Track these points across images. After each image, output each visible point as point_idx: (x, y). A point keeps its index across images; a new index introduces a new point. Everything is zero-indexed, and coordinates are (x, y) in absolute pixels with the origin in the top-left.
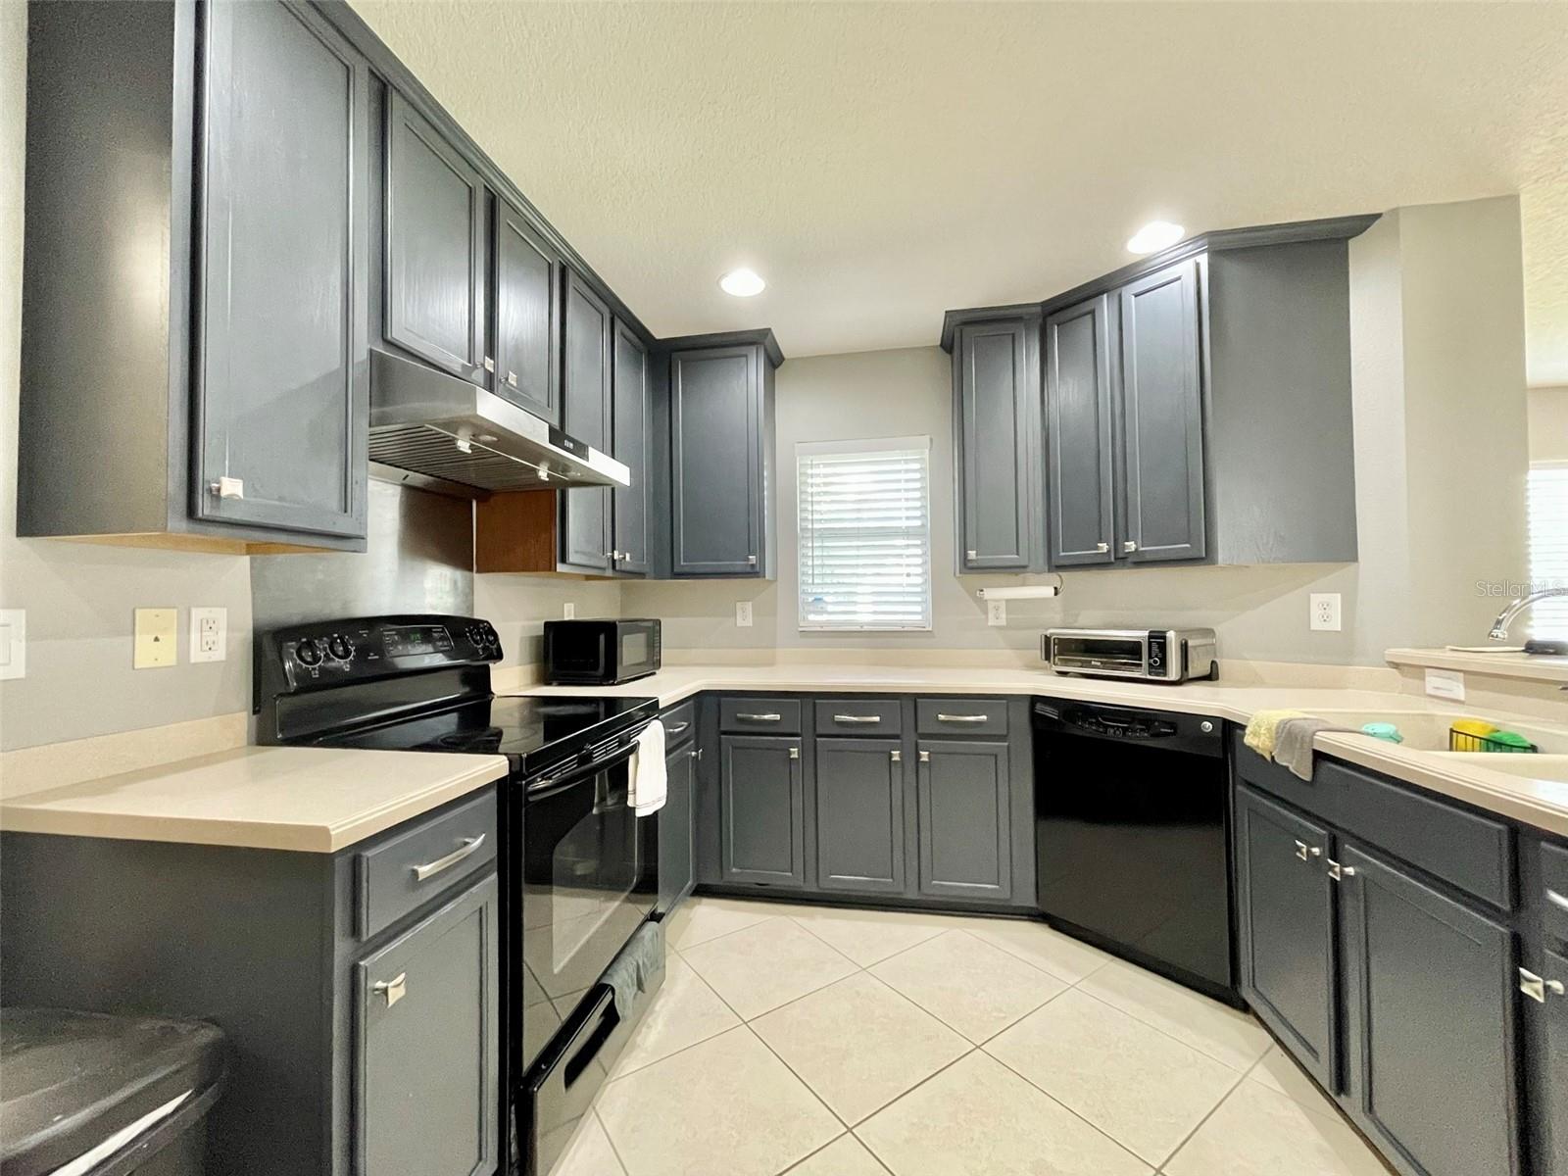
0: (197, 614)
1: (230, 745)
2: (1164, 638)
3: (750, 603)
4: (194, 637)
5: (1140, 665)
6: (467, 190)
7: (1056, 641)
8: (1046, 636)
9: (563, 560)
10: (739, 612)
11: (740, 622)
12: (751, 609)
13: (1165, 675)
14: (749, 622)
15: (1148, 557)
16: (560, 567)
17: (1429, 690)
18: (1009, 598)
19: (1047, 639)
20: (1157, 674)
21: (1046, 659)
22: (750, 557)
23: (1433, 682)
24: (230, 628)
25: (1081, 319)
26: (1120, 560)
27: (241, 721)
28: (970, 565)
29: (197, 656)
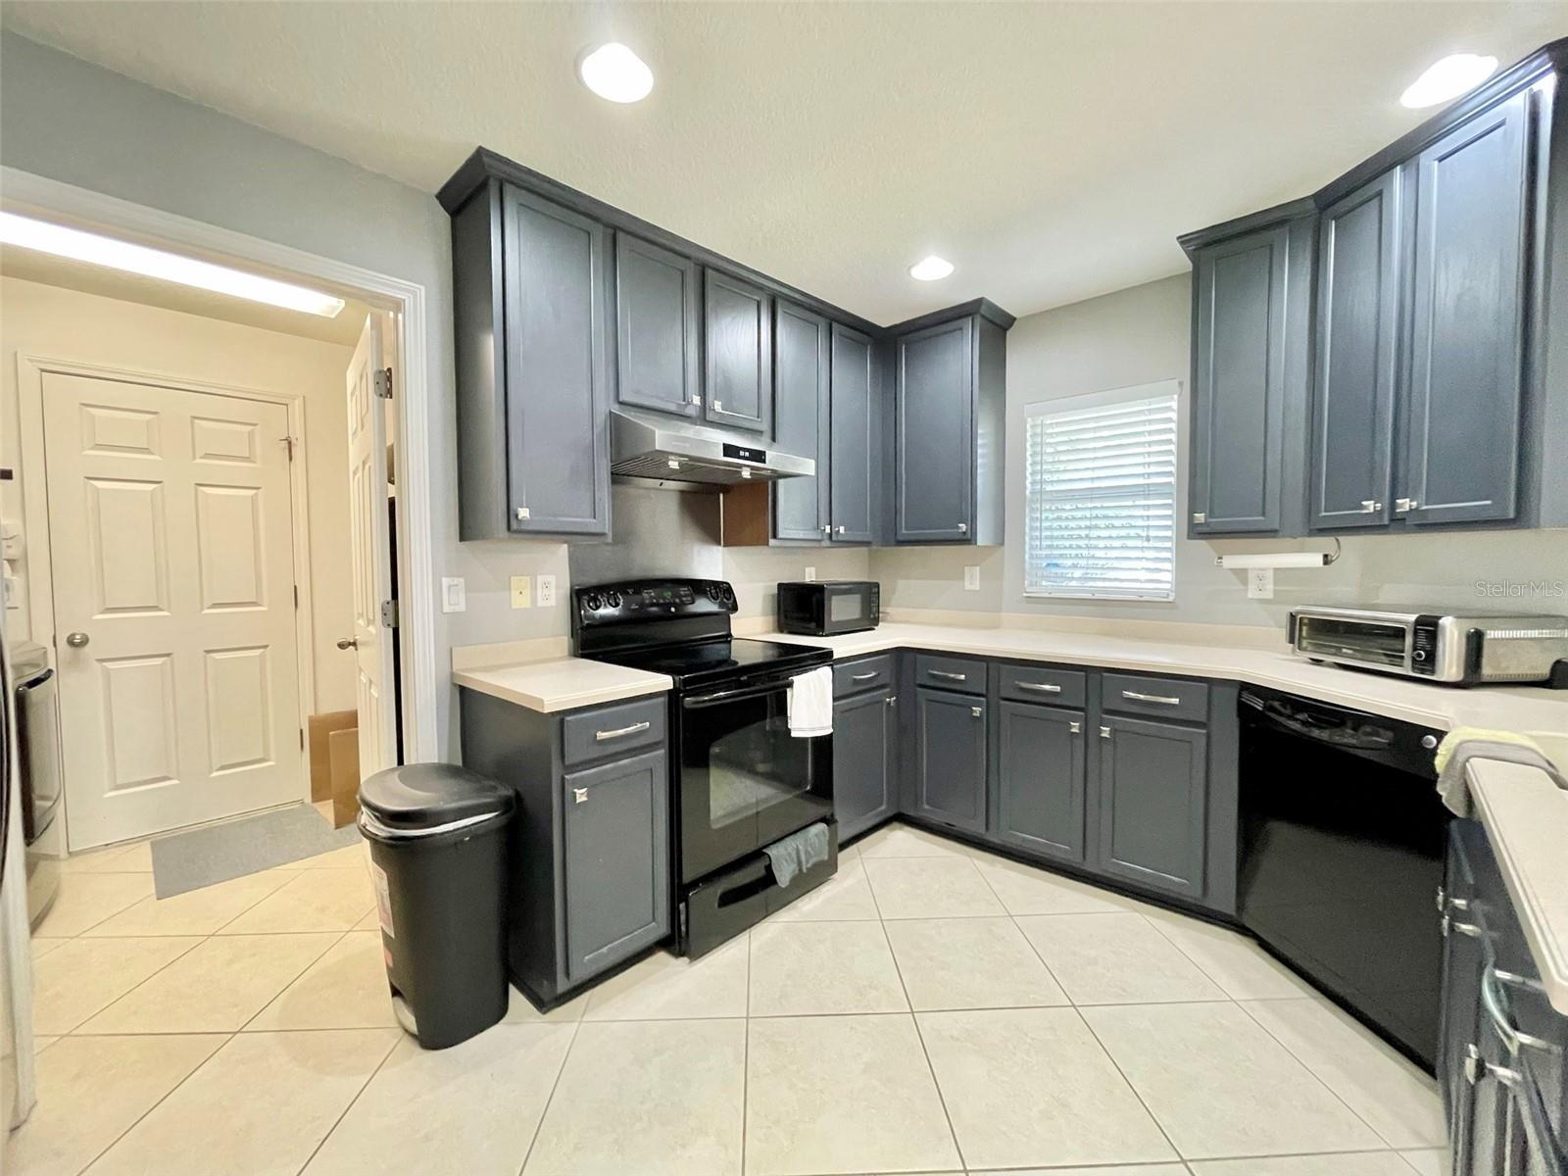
0: (540, 579)
1: (560, 655)
2: (1435, 625)
3: (978, 568)
4: (539, 592)
5: (1400, 656)
6: (679, 273)
7: (1306, 621)
8: (1291, 614)
9: (775, 536)
10: (967, 577)
11: (968, 586)
12: (978, 573)
13: (1433, 672)
14: (977, 586)
15: (1431, 520)
16: (772, 542)
18: (1278, 567)
19: (1294, 617)
20: (1423, 672)
21: (1290, 642)
22: (960, 525)
24: (557, 588)
25: (1365, 207)
26: (1396, 523)
27: (564, 641)
28: (1199, 529)
29: (541, 603)
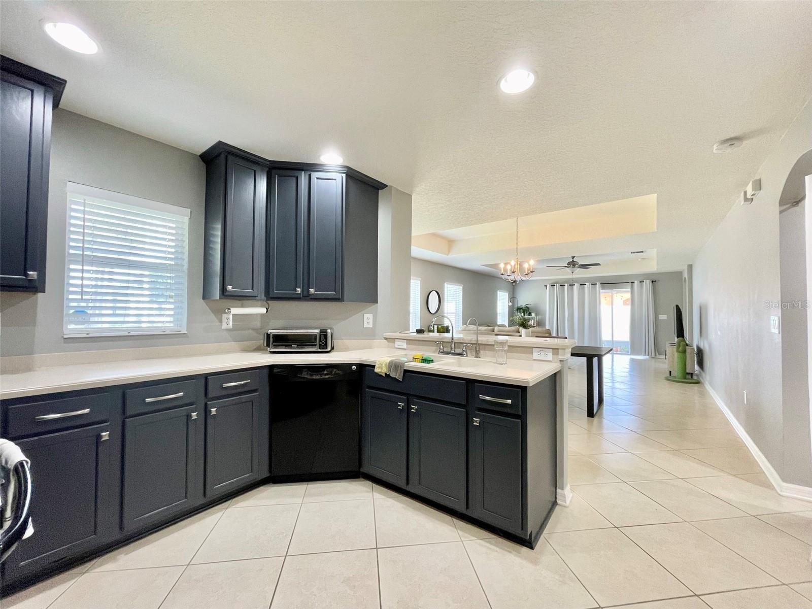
2: (327, 332)
5: (315, 345)
7: (274, 336)
8: (267, 334)
13: (326, 348)
15: (318, 297)
17: (396, 346)
19: (268, 335)
20: (323, 349)
21: (267, 346)
22: (30, 272)
23: (398, 344)
25: (290, 178)
26: (305, 297)
28: (227, 293)
